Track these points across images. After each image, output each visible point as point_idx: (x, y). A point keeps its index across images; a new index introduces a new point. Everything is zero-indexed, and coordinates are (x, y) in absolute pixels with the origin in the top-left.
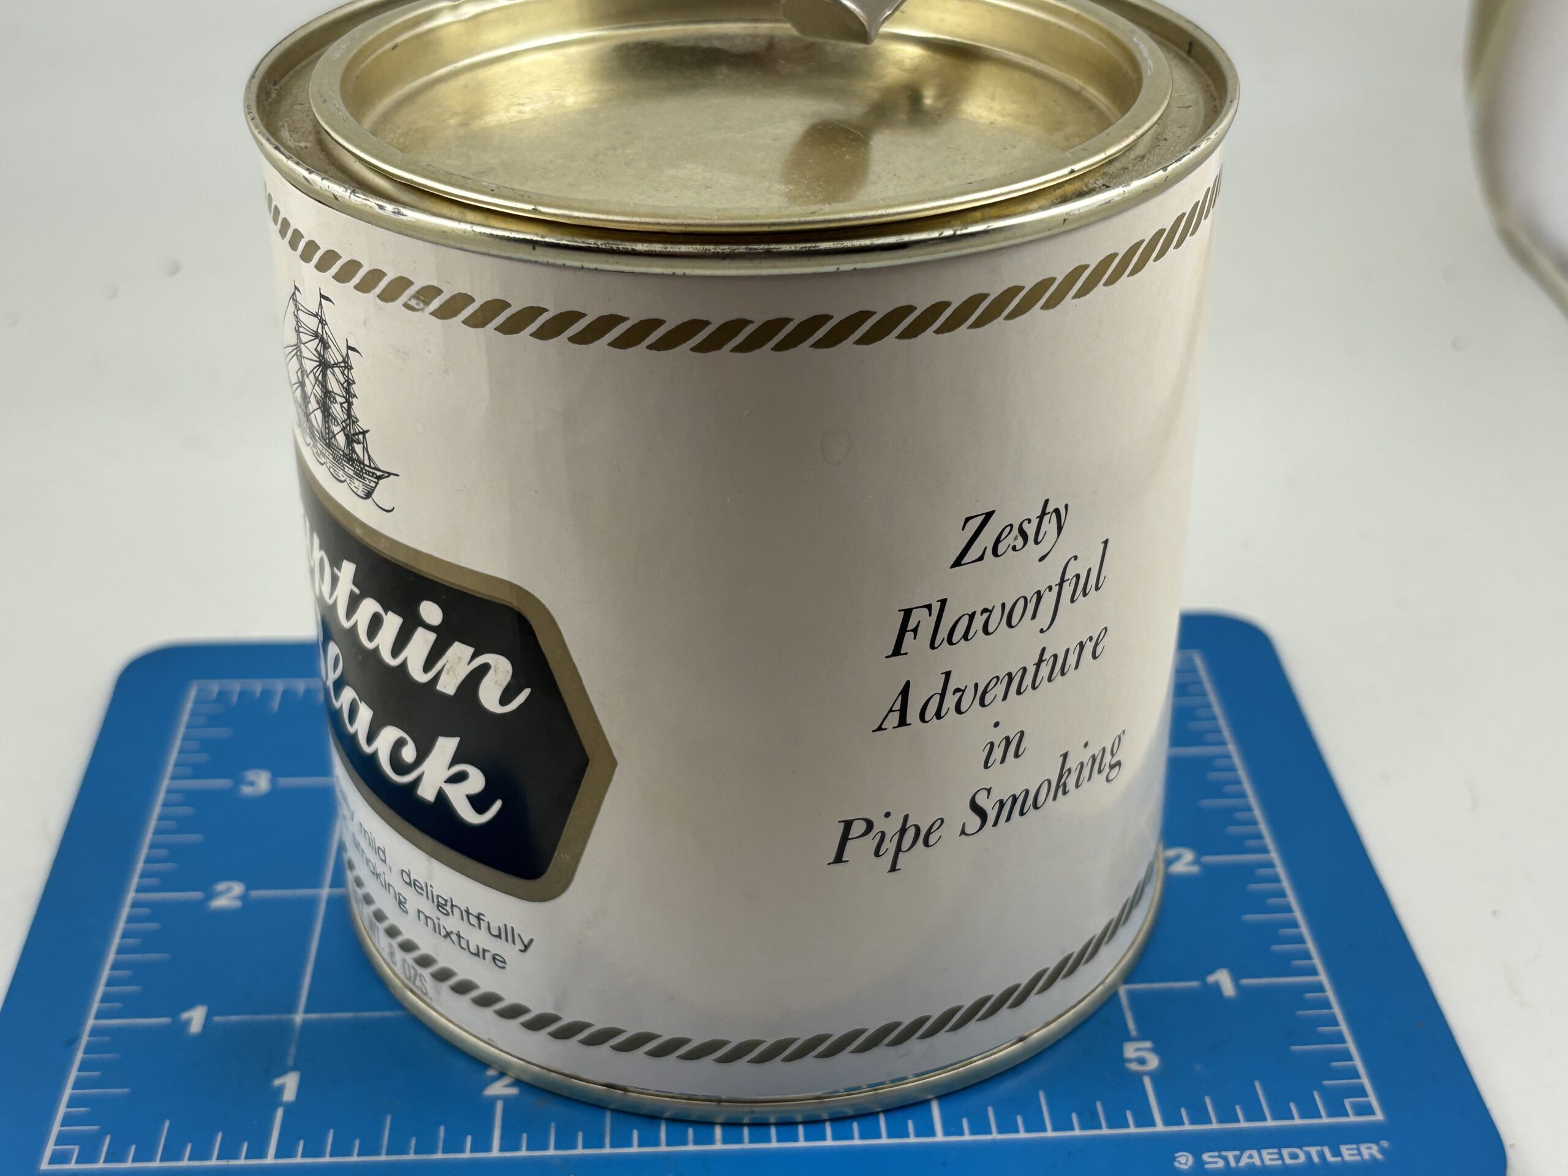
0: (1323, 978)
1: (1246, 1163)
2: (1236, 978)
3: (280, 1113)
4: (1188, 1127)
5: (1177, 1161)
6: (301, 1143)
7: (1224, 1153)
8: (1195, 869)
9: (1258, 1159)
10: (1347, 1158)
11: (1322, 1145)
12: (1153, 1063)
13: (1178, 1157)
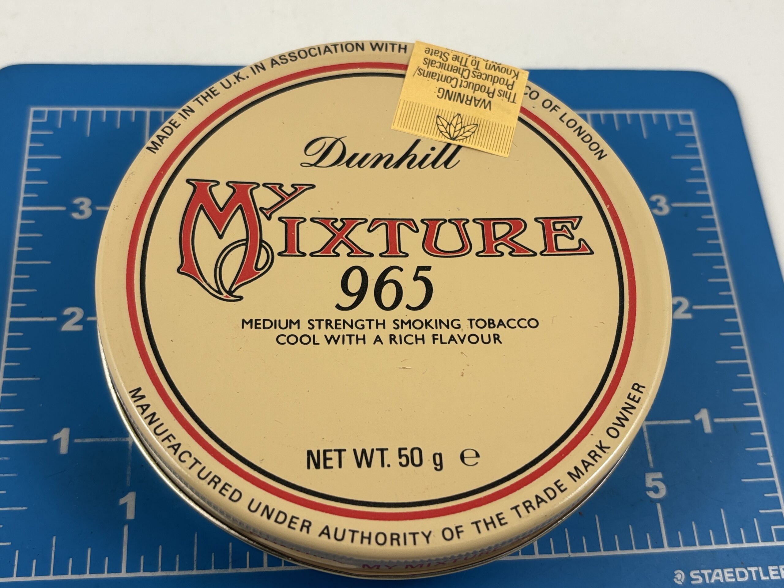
0: (761, 418)
1: (716, 581)
2: (712, 417)
3: (126, 528)
4: (682, 549)
5: (675, 578)
6: (142, 557)
7: (703, 571)
8: (689, 316)
9: (722, 578)
10: (773, 578)
11: (758, 567)
12: (663, 492)
13: (675, 575)
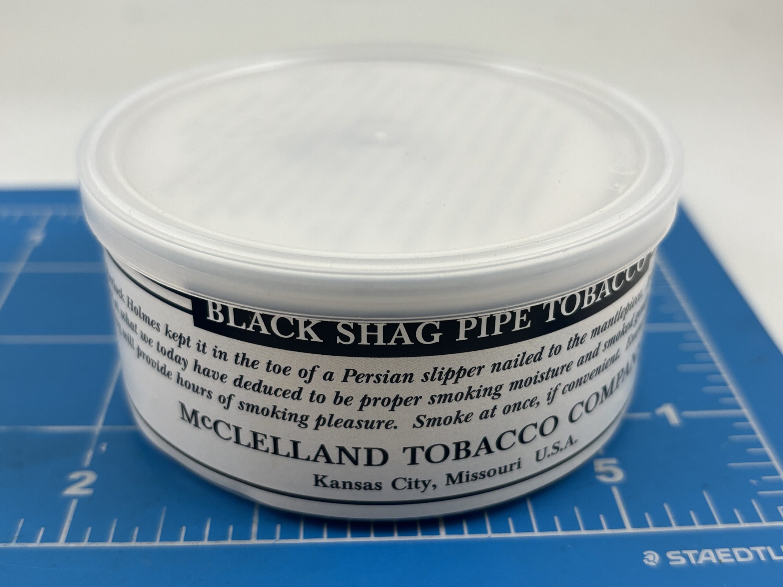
0: (745, 411)
1: (705, 562)
2: (678, 411)
4: (652, 529)
5: (645, 559)
7: (685, 552)
9: (714, 557)
11: (765, 546)
12: (619, 476)
13: (646, 555)
